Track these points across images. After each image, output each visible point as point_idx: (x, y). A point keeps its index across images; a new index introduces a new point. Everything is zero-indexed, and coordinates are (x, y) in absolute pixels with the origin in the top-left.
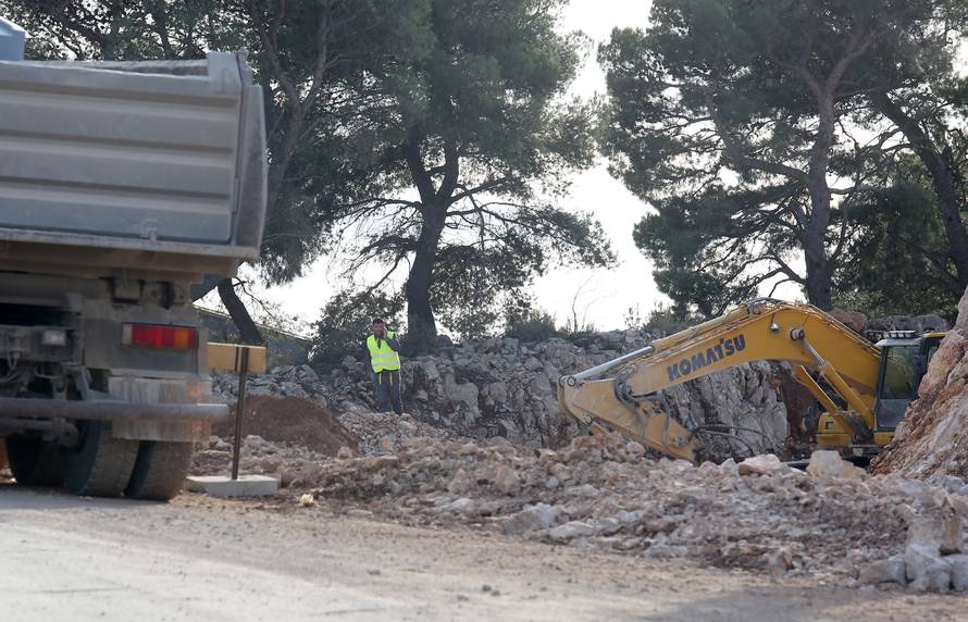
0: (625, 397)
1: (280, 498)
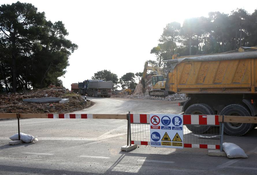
0: (122, 93)
1: (114, 97)
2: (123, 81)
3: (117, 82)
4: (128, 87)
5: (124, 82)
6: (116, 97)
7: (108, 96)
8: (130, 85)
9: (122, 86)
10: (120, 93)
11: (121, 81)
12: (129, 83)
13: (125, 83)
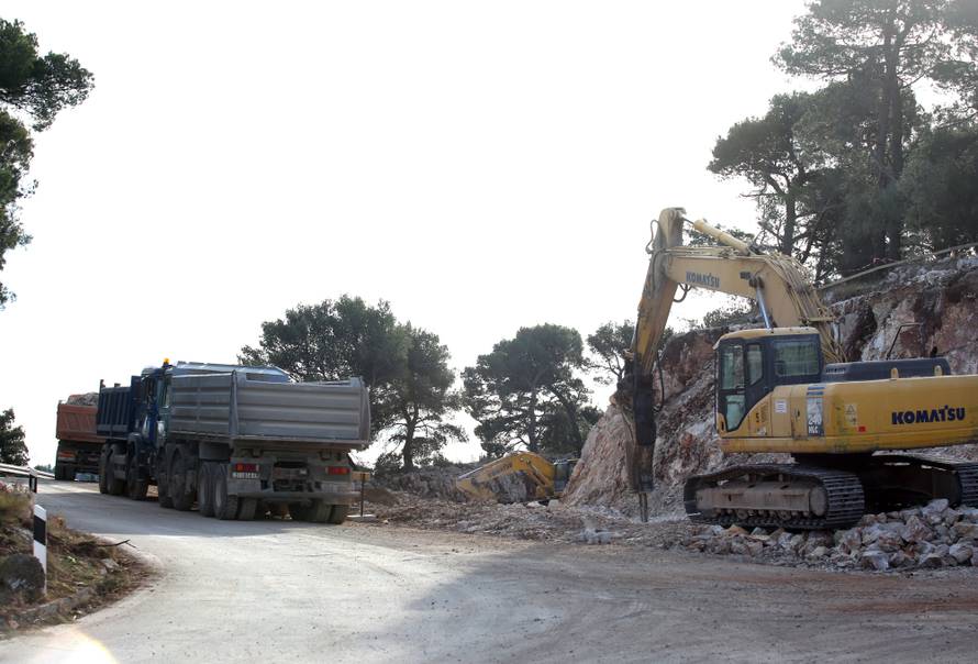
0: (475, 483)
1: (377, 521)
2: (491, 388)
3: (441, 396)
4: (526, 438)
5: (496, 397)
6: (400, 519)
7: (324, 512)
8: (542, 423)
9: (478, 431)
10: (462, 483)
11: (472, 387)
12: (540, 408)
13: (507, 406)
